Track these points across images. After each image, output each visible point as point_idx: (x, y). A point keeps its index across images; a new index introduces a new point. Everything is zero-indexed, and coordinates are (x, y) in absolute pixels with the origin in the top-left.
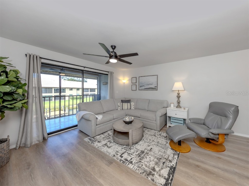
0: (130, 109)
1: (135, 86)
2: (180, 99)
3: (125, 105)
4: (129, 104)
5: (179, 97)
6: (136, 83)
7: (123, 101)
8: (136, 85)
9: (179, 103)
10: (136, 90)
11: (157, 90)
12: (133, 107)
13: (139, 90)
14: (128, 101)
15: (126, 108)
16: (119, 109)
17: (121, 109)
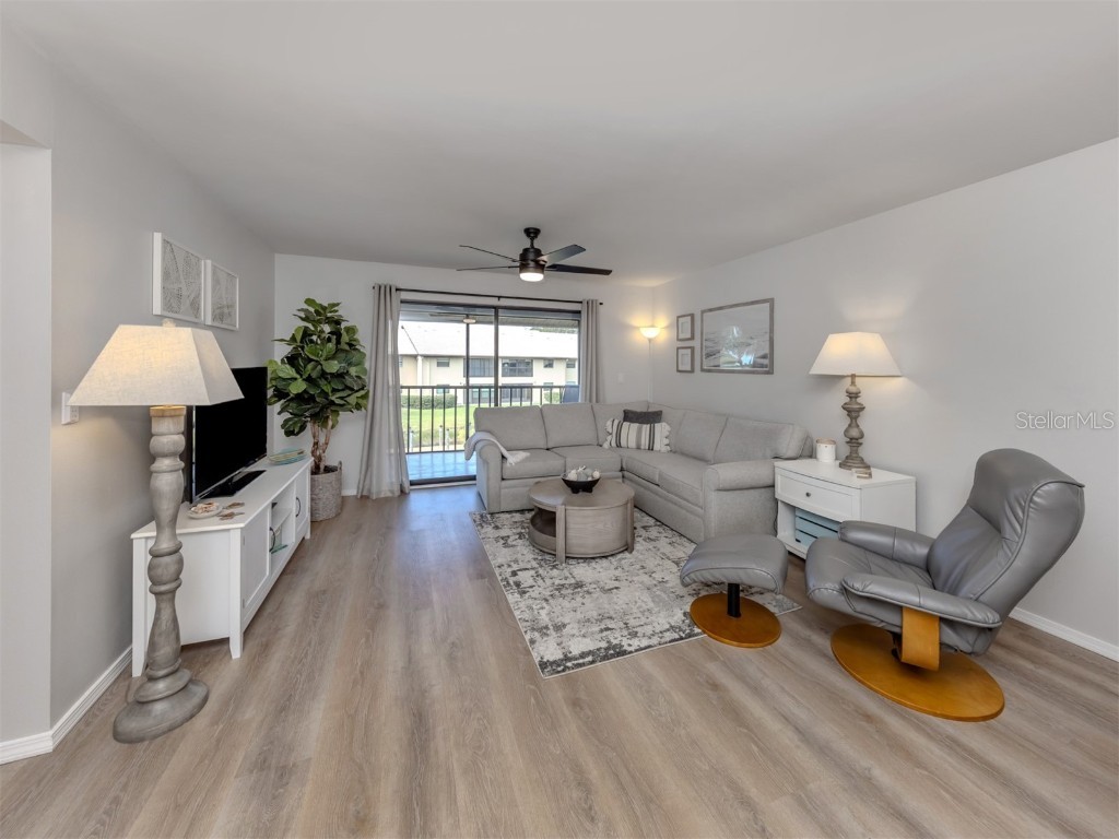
0: (651, 448)
1: (689, 351)
2: (859, 421)
3: (631, 432)
4: (646, 428)
5: (853, 411)
6: (692, 338)
7: (629, 416)
8: (692, 349)
9: (855, 442)
10: (692, 371)
11: (770, 372)
12: (667, 441)
13: (703, 370)
14: (649, 417)
15: (632, 444)
16: (606, 445)
17: (614, 444)
